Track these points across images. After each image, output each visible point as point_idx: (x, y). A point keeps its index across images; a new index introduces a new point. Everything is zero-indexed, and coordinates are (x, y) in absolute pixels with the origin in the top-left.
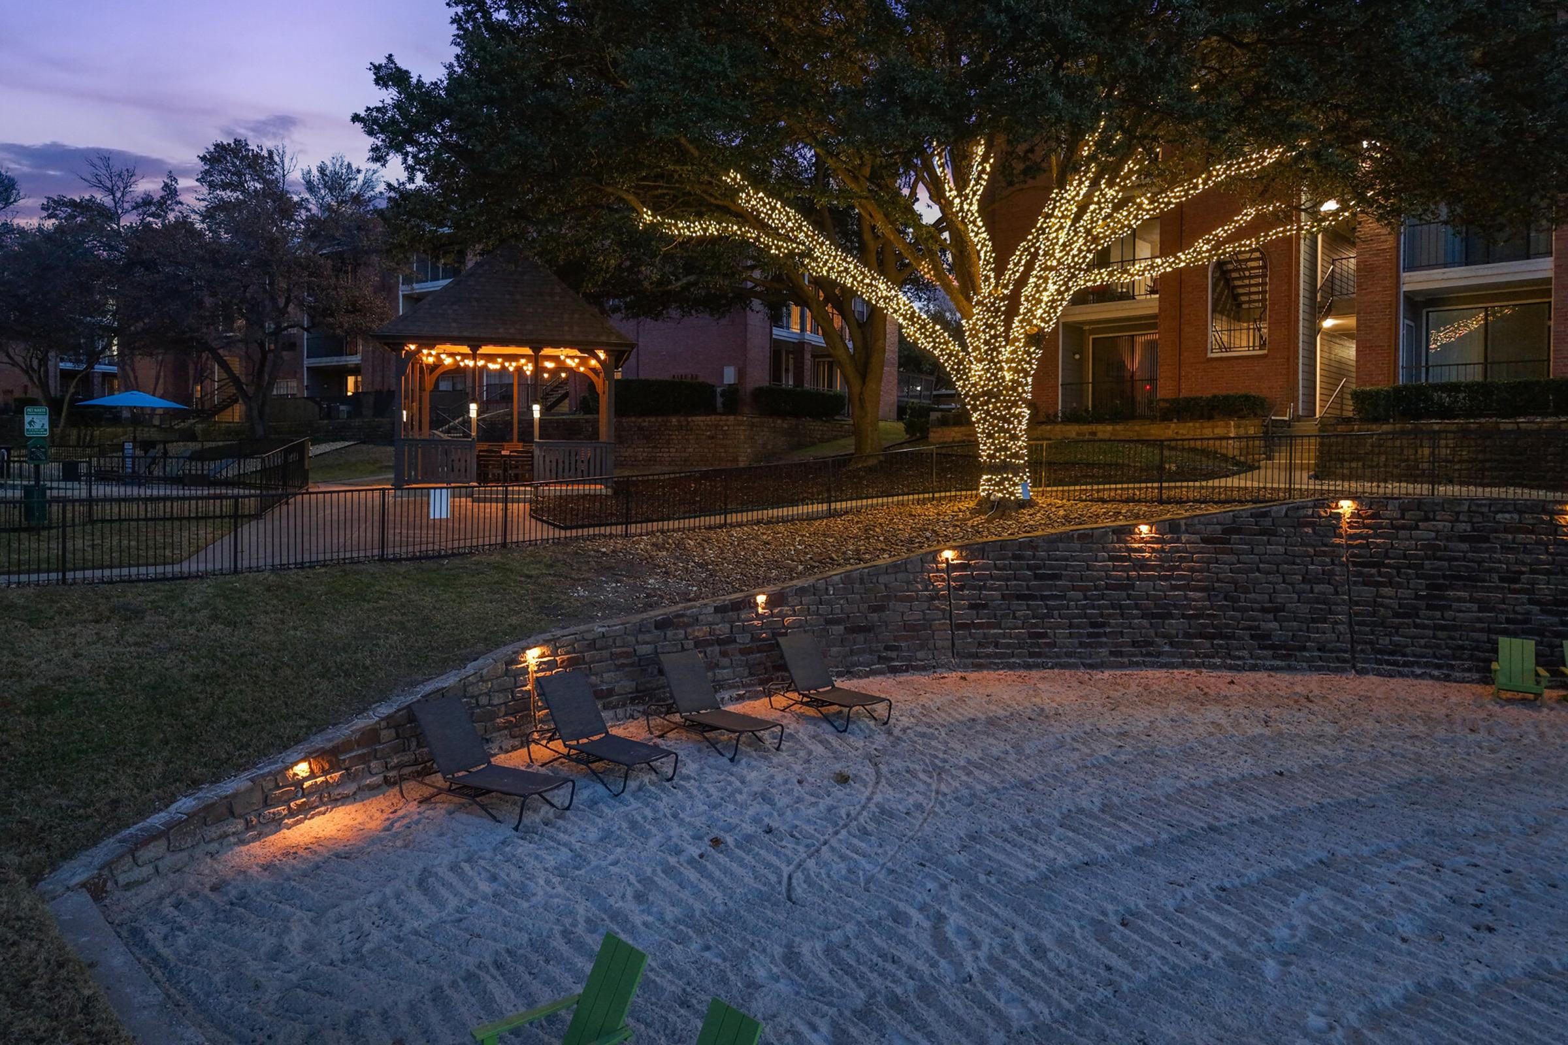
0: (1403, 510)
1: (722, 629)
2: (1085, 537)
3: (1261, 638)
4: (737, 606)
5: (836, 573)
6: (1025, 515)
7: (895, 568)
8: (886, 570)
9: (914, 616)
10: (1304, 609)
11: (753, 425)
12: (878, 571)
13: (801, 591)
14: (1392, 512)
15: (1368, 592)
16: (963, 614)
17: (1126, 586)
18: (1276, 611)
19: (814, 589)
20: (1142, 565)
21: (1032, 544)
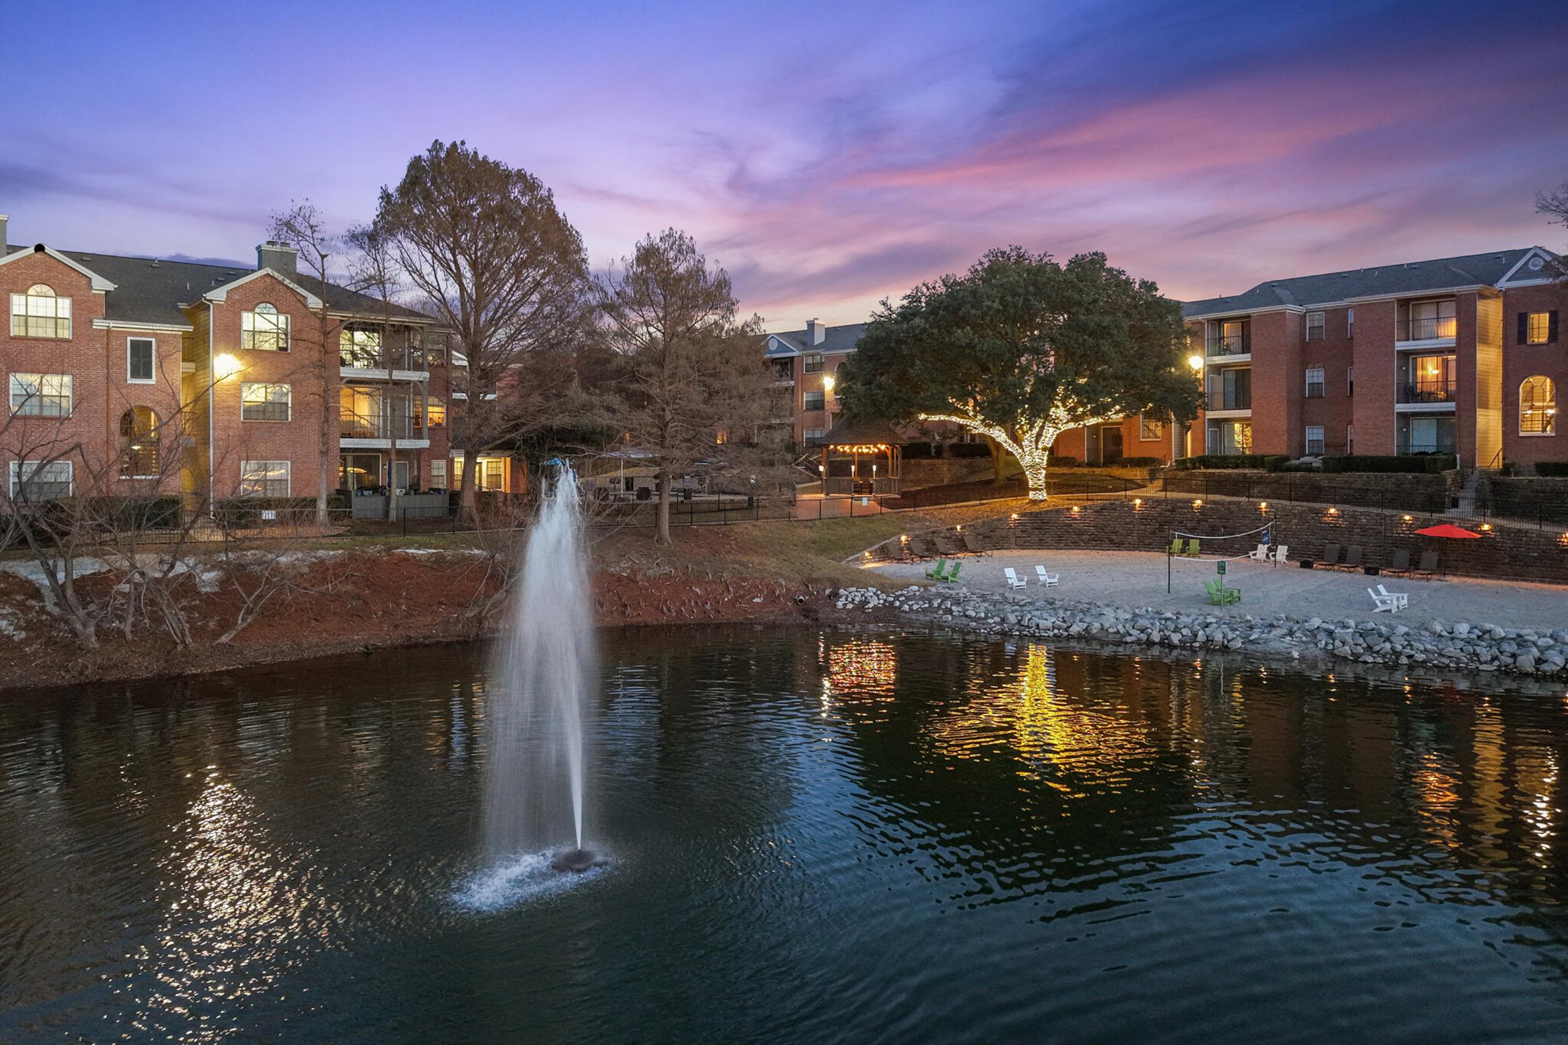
0: (1153, 502)
1: (948, 535)
2: (1057, 511)
3: (1111, 541)
4: (951, 529)
5: (980, 521)
6: (1042, 505)
7: (998, 520)
8: (996, 520)
9: (1004, 534)
10: (1124, 532)
11: (950, 464)
12: (993, 521)
13: (970, 526)
14: (1150, 502)
15: (1143, 527)
16: (1019, 533)
17: (1070, 525)
18: (1115, 533)
19: (973, 525)
20: (1075, 519)
21: (1040, 513)
